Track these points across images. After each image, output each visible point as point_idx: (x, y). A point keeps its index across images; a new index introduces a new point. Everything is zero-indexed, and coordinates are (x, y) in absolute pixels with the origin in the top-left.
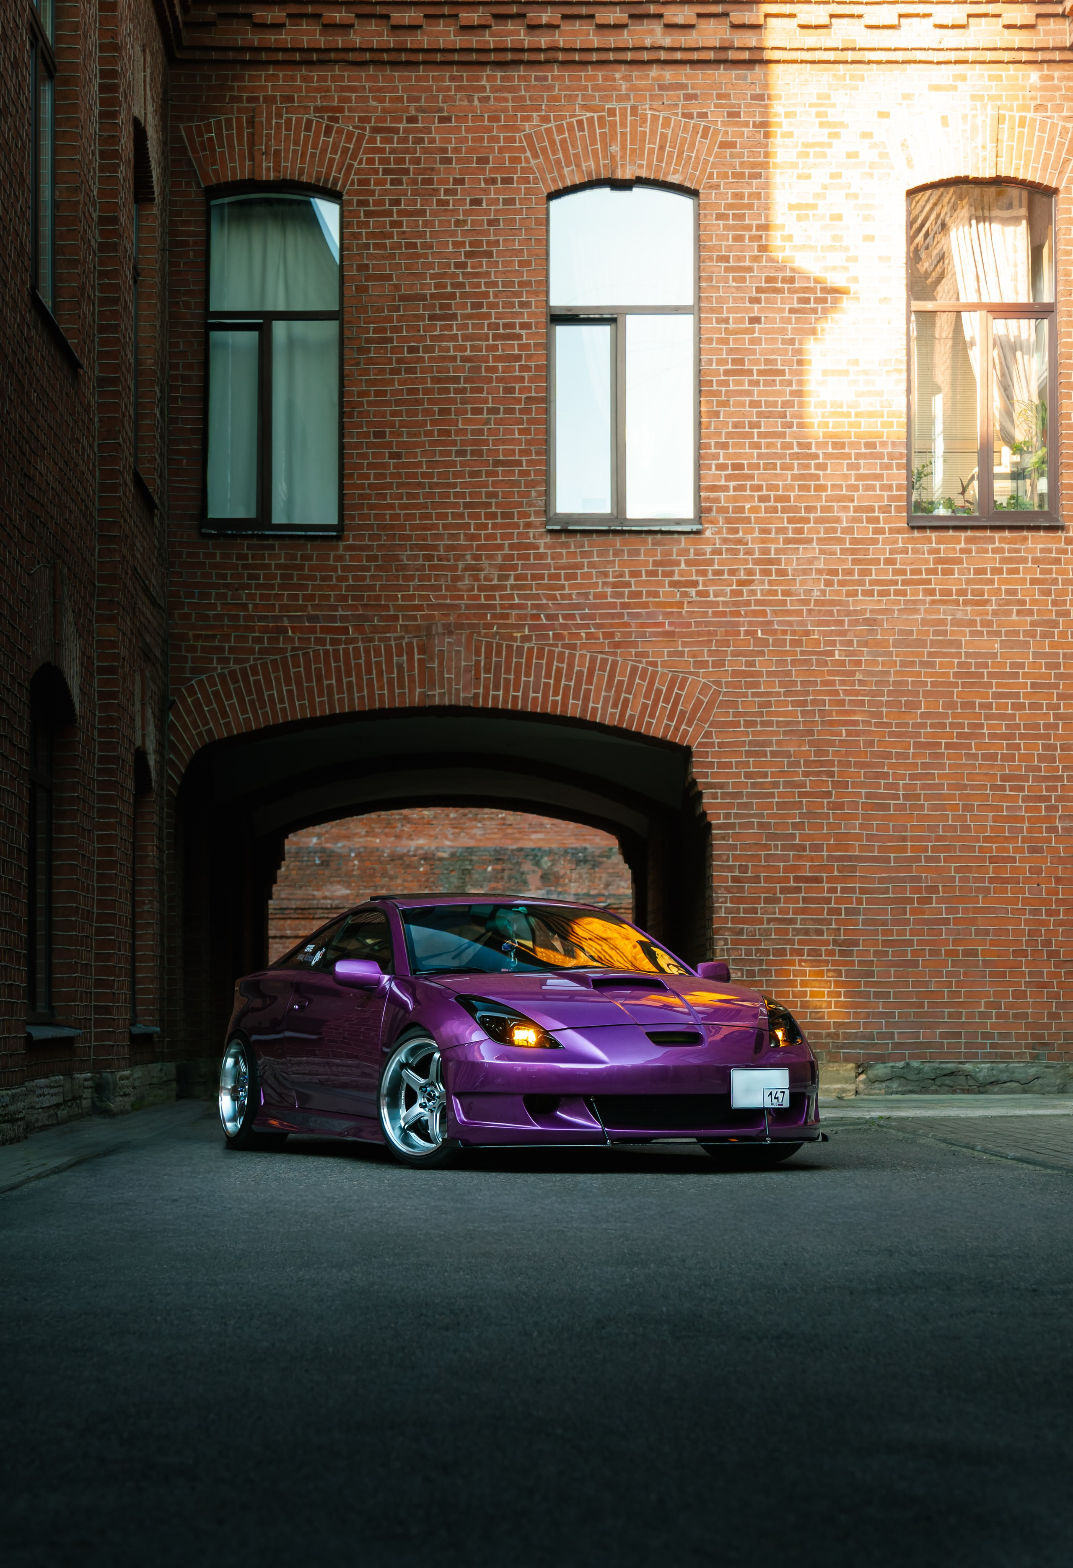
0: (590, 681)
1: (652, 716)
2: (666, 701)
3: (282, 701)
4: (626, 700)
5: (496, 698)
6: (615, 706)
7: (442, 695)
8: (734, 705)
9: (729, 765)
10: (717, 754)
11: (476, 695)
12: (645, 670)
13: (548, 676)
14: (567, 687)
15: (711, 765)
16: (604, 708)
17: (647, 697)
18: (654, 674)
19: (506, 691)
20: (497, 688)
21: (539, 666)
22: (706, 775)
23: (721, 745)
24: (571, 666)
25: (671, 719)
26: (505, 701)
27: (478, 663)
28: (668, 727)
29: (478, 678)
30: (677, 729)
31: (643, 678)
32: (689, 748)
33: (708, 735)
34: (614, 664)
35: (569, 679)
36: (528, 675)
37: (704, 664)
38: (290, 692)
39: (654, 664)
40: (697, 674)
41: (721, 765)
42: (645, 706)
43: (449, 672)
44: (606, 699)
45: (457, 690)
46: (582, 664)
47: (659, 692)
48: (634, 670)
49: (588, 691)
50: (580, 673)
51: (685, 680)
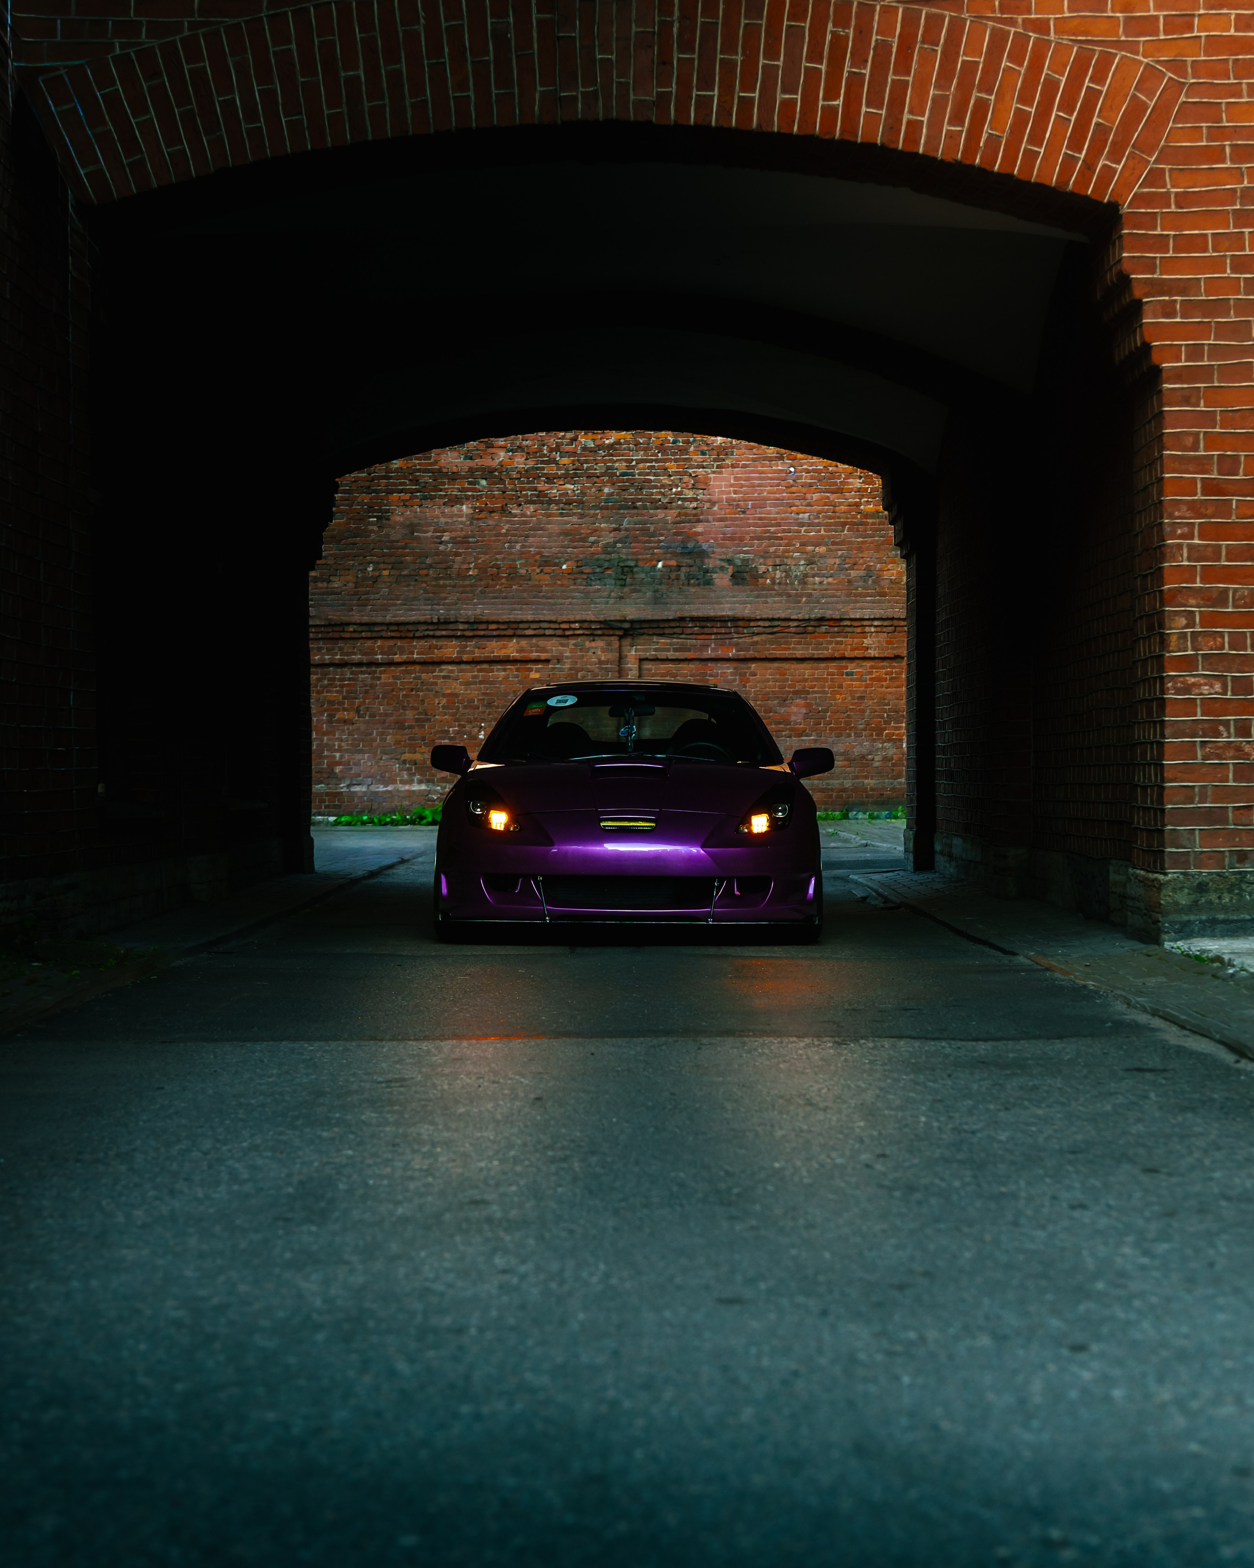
0: (903, 66)
1: (1036, 138)
2: (1067, 106)
3: (252, 115)
4: (981, 105)
5: (704, 104)
6: (958, 119)
7: (590, 99)
8: (1211, 111)
9: (1199, 243)
10: (1172, 220)
11: (663, 98)
12: (1021, 40)
13: (815, 55)
14: (855, 80)
15: (1161, 243)
16: (935, 124)
17: (1026, 98)
18: (1041, 47)
19: (727, 89)
20: (706, 83)
21: (795, 34)
22: (1149, 264)
23: (1183, 199)
24: (863, 33)
25: (1076, 144)
26: (724, 109)
27: (666, 26)
28: (1069, 161)
29: (665, 62)
30: (1089, 166)
31: (1017, 57)
32: (1114, 207)
33: (1155, 178)
34: (956, 26)
35: (859, 59)
36: (772, 53)
37: (1148, 25)
38: (268, 96)
39: (1041, 27)
40: (1132, 47)
41: (1186, 243)
42: (1021, 118)
43: (605, 50)
44: (939, 104)
45: (623, 88)
46: (886, 28)
47: (1051, 86)
48: (998, 39)
49: (900, 88)
50: (883, 48)
51: (1106, 61)
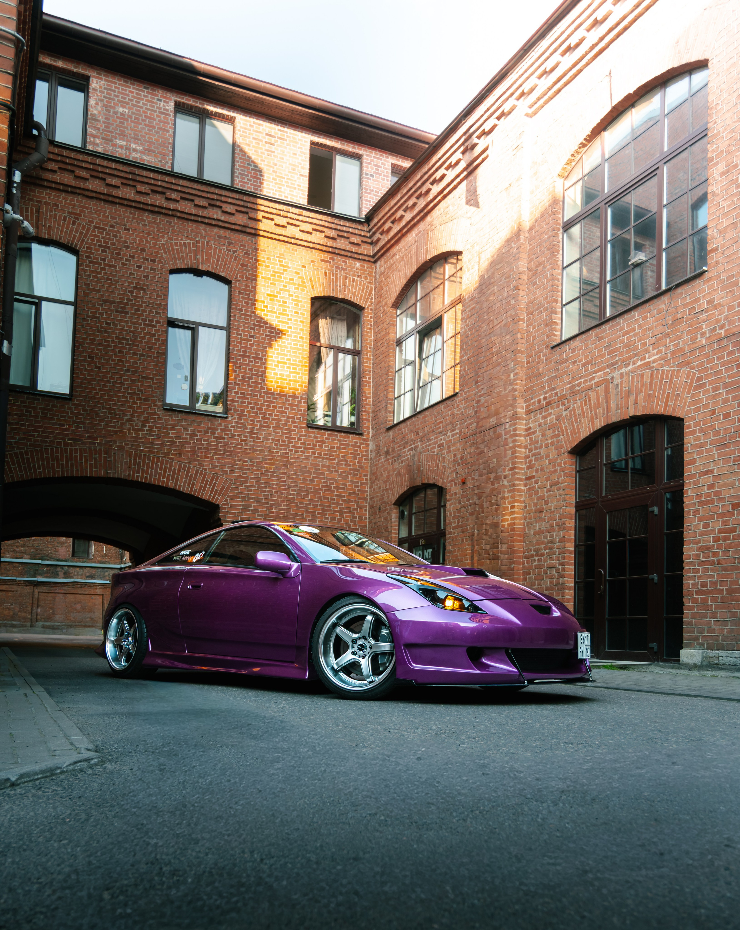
0: (178, 474)
1: (204, 491)
2: (210, 485)
3: (39, 468)
4: (193, 483)
5: (138, 477)
6: (189, 485)
7: (114, 473)
8: (237, 489)
9: (234, 514)
10: (230, 509)
11: (129, 475)
12: (202, 472)
13: (161, 470)
14: (169, 475)
15: (227, 513)
16: (184, 486)
17: (202, 482)
18: (206, 473)
19: (143, 474)
20: (138, 473)
21: (157, 465)
22: (225, 517)
23: (231, 505)
24: (171, 466)
25: (211, 492)
26: (142, 478)
27: (130, 461)
28: (210, 495)
29: (130, 467)
30: (214, 497)
31: (201, 475)
32: (218, 505)
33: (226, 501)
34: (189, 467)
35: (170, 472)
36: (152, 468)
37: (226, 472)
38: (43, 465)
39: (206, 469)
40: (223, 475)
41: (232, 513)
42: (201, 486)
43: (118, 463)
44: (185, 482)
45: (121, 472)
46: (175, 466)
47: (207, 481)
48: (197, 471)
49: (177, 478)
50: (174, 470)
51: (218, 477)
